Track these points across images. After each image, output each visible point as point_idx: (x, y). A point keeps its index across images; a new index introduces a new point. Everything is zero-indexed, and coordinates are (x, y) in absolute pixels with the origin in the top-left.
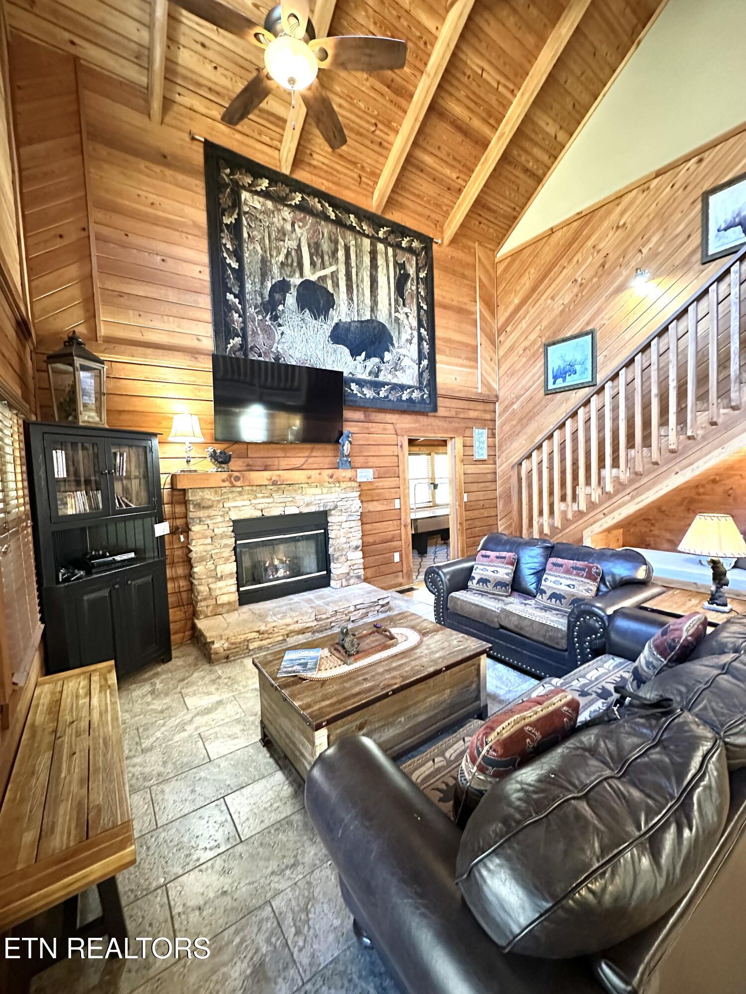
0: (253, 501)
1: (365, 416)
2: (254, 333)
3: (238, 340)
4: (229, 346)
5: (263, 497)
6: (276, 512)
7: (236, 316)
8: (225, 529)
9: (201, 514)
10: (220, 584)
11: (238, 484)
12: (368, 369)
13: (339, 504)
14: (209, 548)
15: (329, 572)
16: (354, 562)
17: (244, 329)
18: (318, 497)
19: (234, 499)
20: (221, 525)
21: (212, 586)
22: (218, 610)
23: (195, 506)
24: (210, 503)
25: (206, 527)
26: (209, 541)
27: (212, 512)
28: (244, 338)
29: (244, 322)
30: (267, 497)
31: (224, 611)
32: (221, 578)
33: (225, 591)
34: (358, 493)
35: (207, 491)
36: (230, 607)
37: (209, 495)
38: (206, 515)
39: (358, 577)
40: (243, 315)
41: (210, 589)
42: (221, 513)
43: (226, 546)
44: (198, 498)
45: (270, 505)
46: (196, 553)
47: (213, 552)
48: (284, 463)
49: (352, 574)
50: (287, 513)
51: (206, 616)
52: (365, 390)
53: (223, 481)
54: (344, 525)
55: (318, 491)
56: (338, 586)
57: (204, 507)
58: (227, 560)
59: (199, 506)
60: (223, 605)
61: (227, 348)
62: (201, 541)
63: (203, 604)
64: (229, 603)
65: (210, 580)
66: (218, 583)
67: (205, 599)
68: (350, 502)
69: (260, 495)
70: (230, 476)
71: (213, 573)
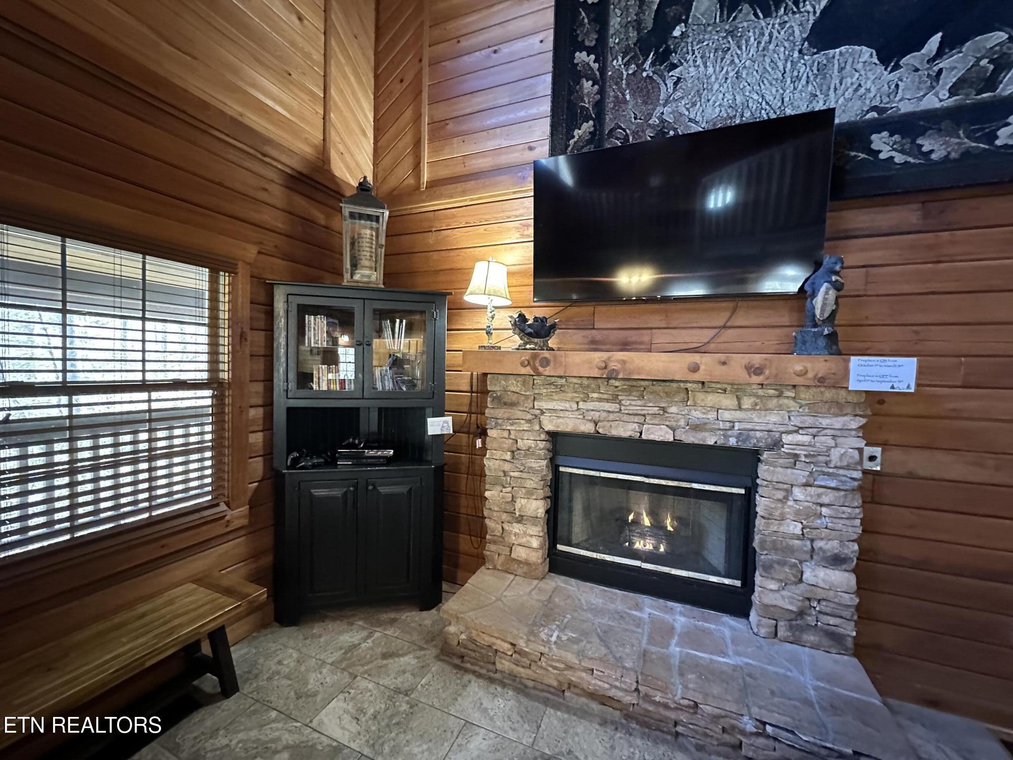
0: (582, 405)
2: (620, 102)
3: (588, 126)
4: (572, 142)
5: (600, 400)
7: (587, 85)
8: (531, 443)
9: (501, 413)
10: (517, 528)
11: (548, 371)
13: (786, 439)
14: (507, 467)
15: (749, 585)
16: (821, 594)
17: (599, 106)
18: (727, 415)
19: (550, 397)
20: (526, 436)
21: (506, 526)
22: (511, 566)
23: (494, 399)
24: (514, 398)
25: (506, 434)
26: (508, 456)
27: (517, 413)
28: (599, 119)
29: (602, 92)
30: (607, 401)
31: (519, 572)
32: (520, 520)
33: (523, 540)
34: (863, 421)
35: (512, 380)
36: (528, 570)
37: (514, 386)
38: (506, 415)
40: (601, 81)
41: (503, 528)
42: (529, 417)
43: (531, 470)
44: (497, 388)
45: (611, 417)
46: (490, 470)
47: (512, 474)
48: (662, 338)
49: (811, 620)
50: (644, 437)
51: (495, 568)
53: (523, 365)
54: (798, 493)
55: (729, 401)
56: (763, 631)
57: (505, 404)
58: (529, 494)
59: (500, 402)
60: (519, 562)
62: (498, 454)
63: (492, 547)
64: (527, 563)
65: (504, 516)
66: (515, 524)
67: (495, 542)
68: (825, 440)
69: (595, 395)
70: (534, 357)
71: (509, 508)
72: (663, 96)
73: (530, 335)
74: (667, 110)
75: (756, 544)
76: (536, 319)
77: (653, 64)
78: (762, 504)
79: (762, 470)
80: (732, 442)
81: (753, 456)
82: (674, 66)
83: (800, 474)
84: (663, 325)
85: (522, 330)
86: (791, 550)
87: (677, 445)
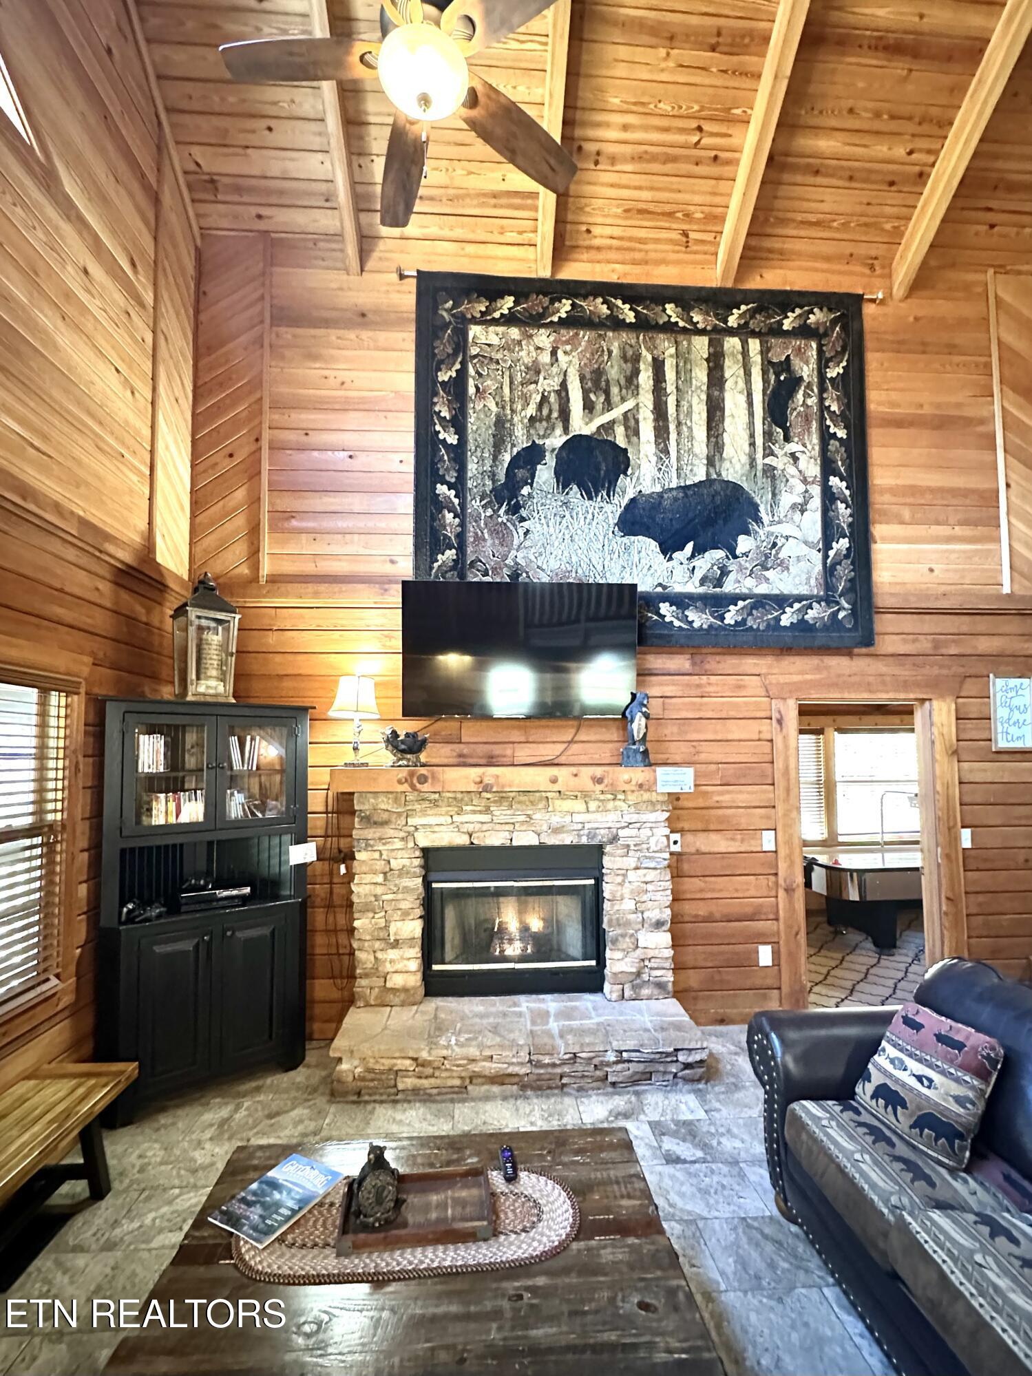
0: (456, 818)
1: (694, 664)
2: (479, 539)
3: (450, 554)
4: (436, 565)
5: (474, 812)
6: (496, 839)
7: (449, 517)
8: (407, 862)
9: (370, 833)
10: (392, 954)
11: (425, 787)
12: (699, 574)
13: (621, 833)
14: (379, 890)
15: (601, 963)
16: (651, 954)
17: (461, 536)
18: (577, 818)
19: (424, 813)
20: (400, 854)
21: (380, 955)
22: (387, 998)
23: (362, 819)
24: (385, 816)
25: (377, 855)
26: (380, 878)
27: (389, 832)
28: (461, 549)
29: (462, 524)
30: (480, 812)
31: (397, 1001)
32: (396, 944)
33: (399, 966)
34: (667, 815)
35: (382, 798)
36: (406, 998)
37: (384, 804)
38: (377, 835)
39: (660, 986)
40: (461, 515)
41: (376, 958)
42: (402, 834)
43: (407, 890)
44: (366, 807)
45: (485, 827)
46: (359, 897)
47: (385, 897)
48: (523, 754)
49: (645, 977)
50: (515, 843)
51: (368, 1005)
52: (692, 615)
53: (400, 782)
54: (632, 875)
55: (579, 805)
56: (614, 996)
57: (375, 823)
58: (405, 914)
59: (369, 821)
60: (394, 990)
61: (431, 568)
62: (368, 878)
63: (364, 982)
64: (405, 990)
65: (377, 945)
66: (390, 951)
67: (366, 976)
68: (645, 832)
69: (469, 808)
70: (412, 774)
71: (382, 934)
72: (516, 542)
73: (403, 751)
74: (520, 555)
75: (605, 926)
76: (407, 735)
77: (507, 512)
78: (607, 890)
79: (606, 861)
80: (584, 841)
81: (598, 851)
82: (523, 519)
83: (631, 862)
84: (523, 739)
85: (396, 747)
86: (628, 924)
87: (542, 848)
